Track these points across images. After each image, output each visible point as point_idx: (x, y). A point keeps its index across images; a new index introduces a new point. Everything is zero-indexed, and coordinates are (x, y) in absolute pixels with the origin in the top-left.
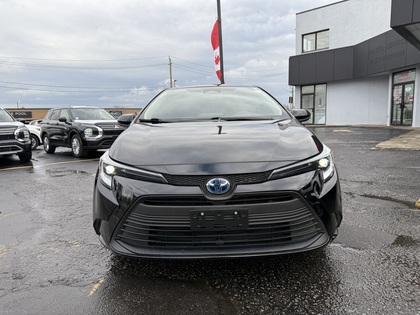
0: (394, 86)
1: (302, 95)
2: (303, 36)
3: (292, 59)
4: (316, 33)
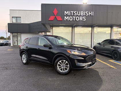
1: (13, 36)
2: (12, 17)
3: (8, 24)
4: (17, 17)
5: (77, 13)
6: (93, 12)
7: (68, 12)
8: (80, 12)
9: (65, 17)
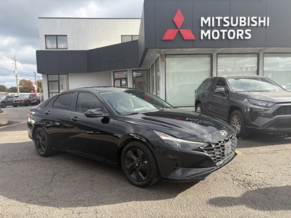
0: (114, 80)
1: (48, 82)
2: (46, 36)
3: (38, 52)
4: (57, 36)
6: (268, 18)
7: (209, 19)
8: (237, 18)
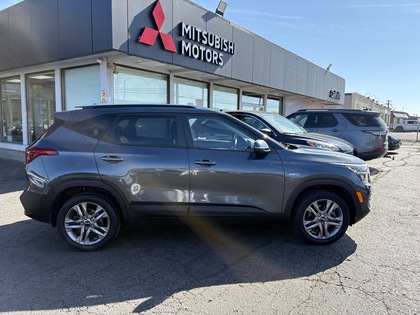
5: (207, 36)
7: (189, 28)
8: (213, 36)
9: (184, 44)
